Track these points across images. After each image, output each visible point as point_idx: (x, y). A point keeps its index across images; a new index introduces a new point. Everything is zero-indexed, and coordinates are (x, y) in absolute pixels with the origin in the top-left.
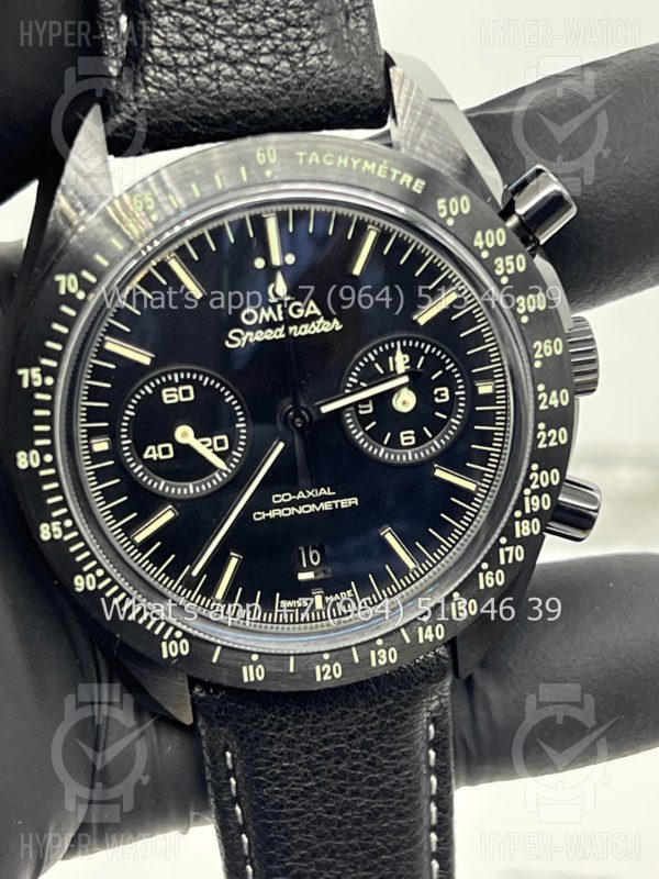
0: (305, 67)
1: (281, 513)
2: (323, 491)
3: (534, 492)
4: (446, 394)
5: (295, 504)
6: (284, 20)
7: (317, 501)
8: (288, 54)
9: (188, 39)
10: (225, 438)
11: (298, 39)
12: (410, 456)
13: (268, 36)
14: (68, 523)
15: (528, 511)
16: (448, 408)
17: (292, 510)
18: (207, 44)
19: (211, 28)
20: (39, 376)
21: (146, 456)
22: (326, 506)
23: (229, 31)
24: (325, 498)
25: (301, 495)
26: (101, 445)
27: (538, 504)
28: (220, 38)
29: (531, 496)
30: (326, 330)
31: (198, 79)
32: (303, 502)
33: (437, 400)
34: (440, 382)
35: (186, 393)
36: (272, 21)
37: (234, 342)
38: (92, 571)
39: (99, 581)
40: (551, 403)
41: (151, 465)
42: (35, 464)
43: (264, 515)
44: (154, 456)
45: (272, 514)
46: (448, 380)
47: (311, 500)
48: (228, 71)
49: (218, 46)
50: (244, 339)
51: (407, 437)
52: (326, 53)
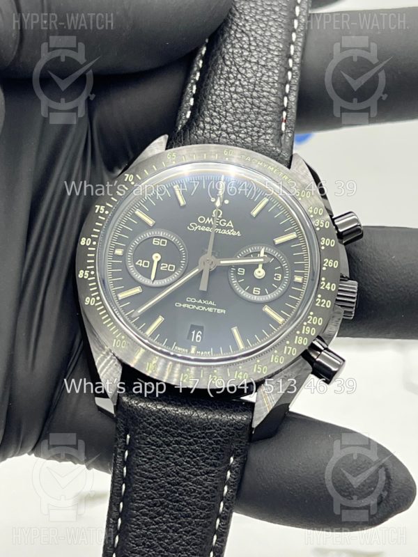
0: (257, 142)
1: (188, 306)
2: (211, 303)
3: (308, 325)
4: (280, 277)
5: (197, 304)
6: (254, 124)
7: (207, 306)
8: (251, 136)
9: (213, 121)
10: (174, 266)
11: (258, 132)
12: (255, 298)
13: (246, 128)
14: (92, 273)
15: (303, 332)
16: (279, 284)
17: (194, 307)
18: (220, 124)
19: (223, 119)
20: (103, 210)
21: (137, 263)
22: (210, 310)
23: (231, 122)
24: (211, 306)
25: (200, 301)
26: (119, 252)
27: (309, 331)
28: (226, 123)
29: (306, 326)
30: (234, 234)
31: (212, 135)
32: (200, 304)
33: (275, 278)
34: (278, 271)
35: (163, 243)
36: (249, 123)
37: (192, 228)
38: (95, 297)
39: (97, 301)
40: (326, 287)
41: (137, 267)
42: (88, 244)
43: (181, 305)
44: (140, 265)
45: (184, 306)
46: (282, 271)
47: (204, 305)
48: (225, 135)
49: (224, 126)
50: (196, 228)
51: (256, 290)
52: (268, 140)
